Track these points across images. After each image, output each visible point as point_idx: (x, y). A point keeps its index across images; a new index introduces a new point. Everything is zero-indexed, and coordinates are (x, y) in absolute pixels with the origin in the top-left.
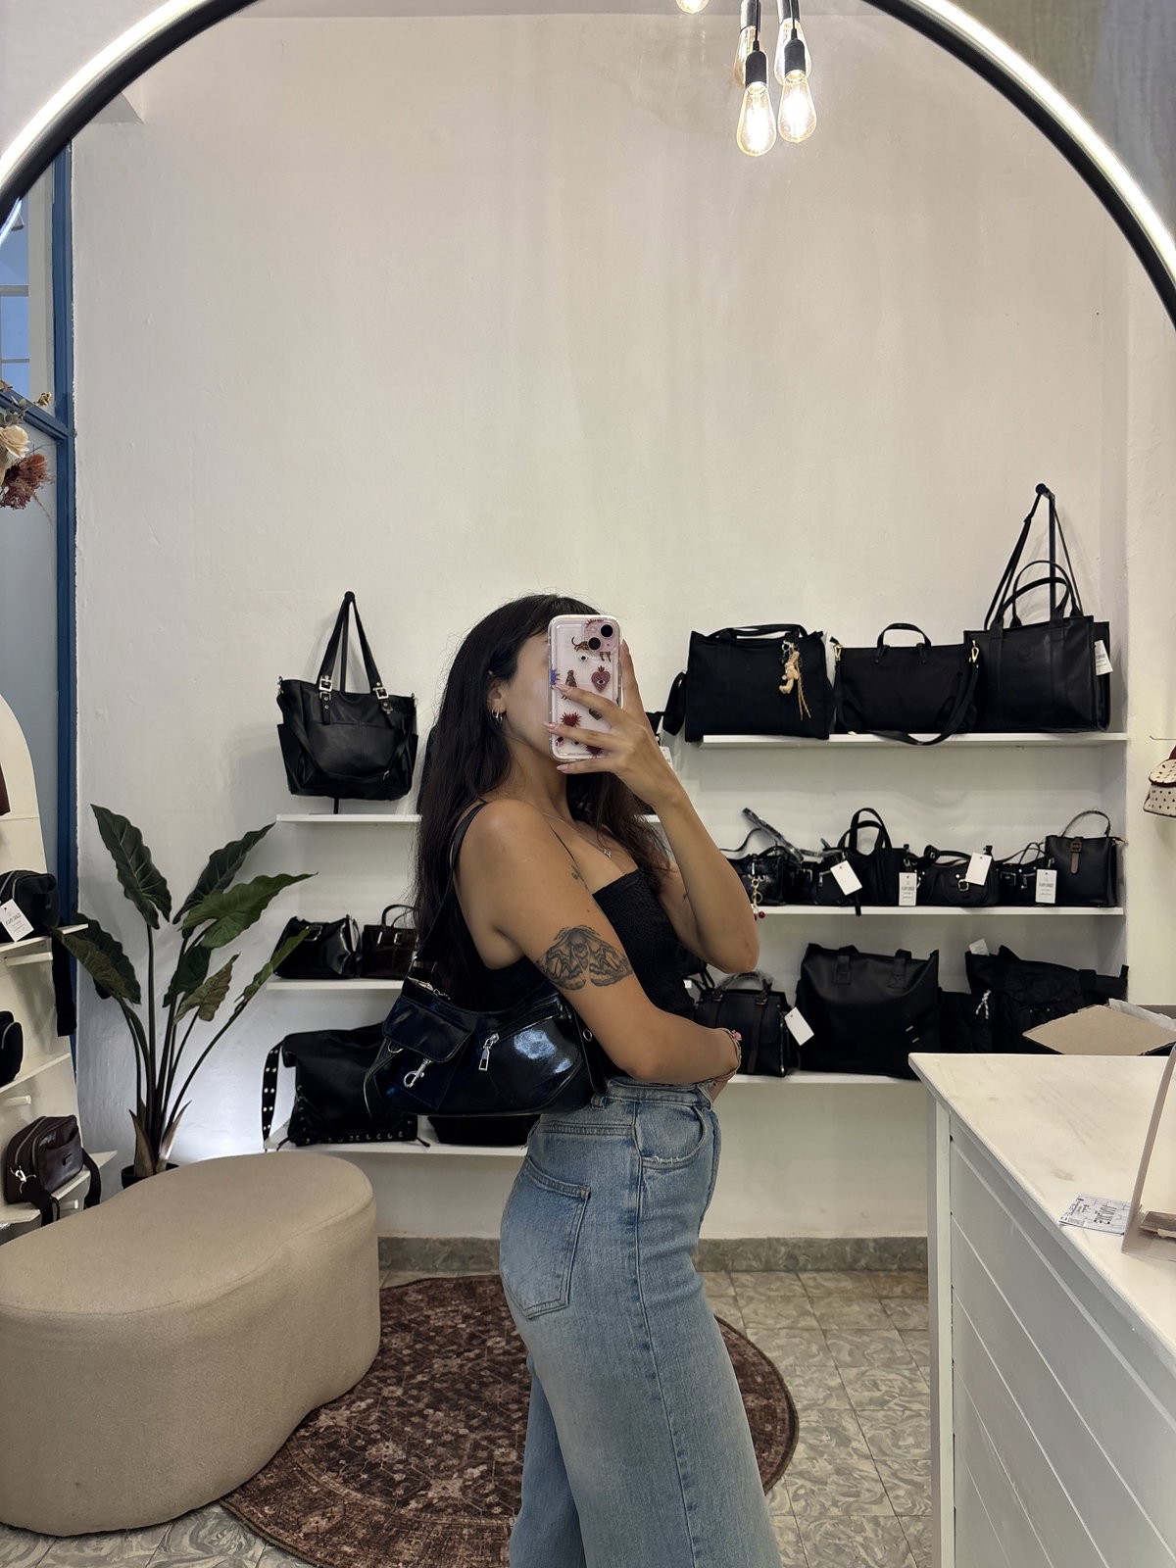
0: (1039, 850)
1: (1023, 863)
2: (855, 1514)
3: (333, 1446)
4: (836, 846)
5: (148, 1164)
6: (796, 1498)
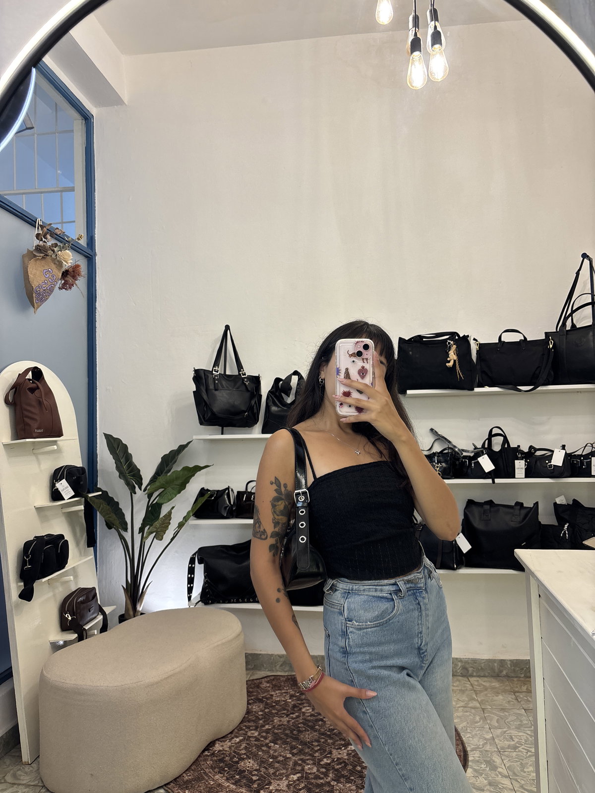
0: (593, 447)
1: (583, 454)
3: (222, 760)
4: (481, 447)
5: (131, 613)
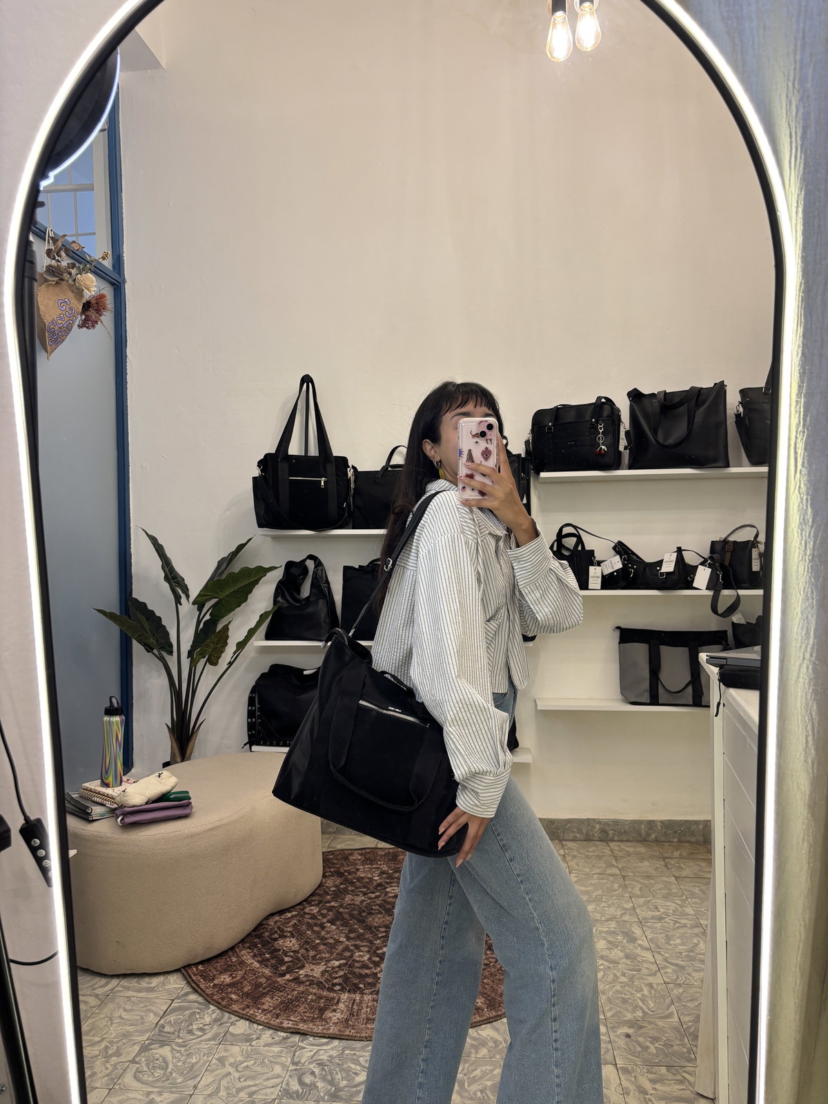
2: (636, 981)
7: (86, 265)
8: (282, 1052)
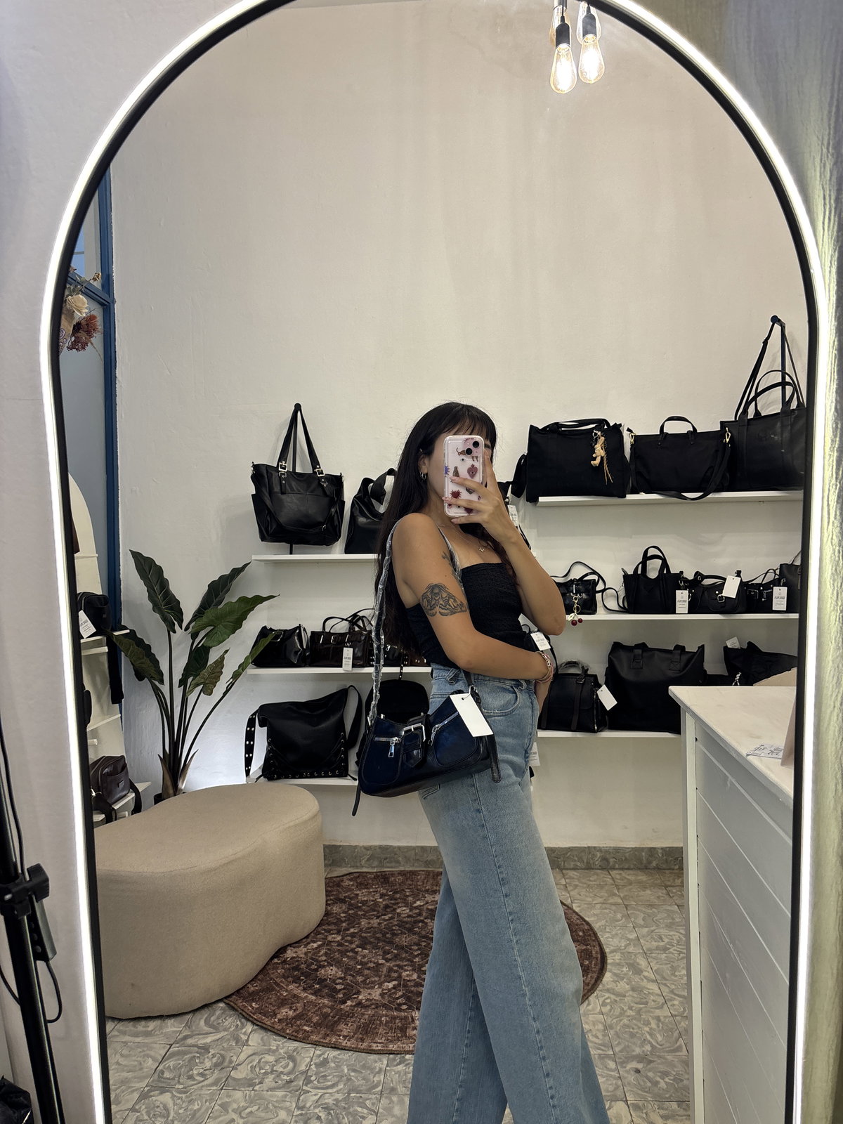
0: (776, 574)
1: (763, 583)
2: (643, 1014)
3: (297, 968)
5: (171, 791)
6: (604, 1004)
7: (76, 286)
8: (286, 1096)
